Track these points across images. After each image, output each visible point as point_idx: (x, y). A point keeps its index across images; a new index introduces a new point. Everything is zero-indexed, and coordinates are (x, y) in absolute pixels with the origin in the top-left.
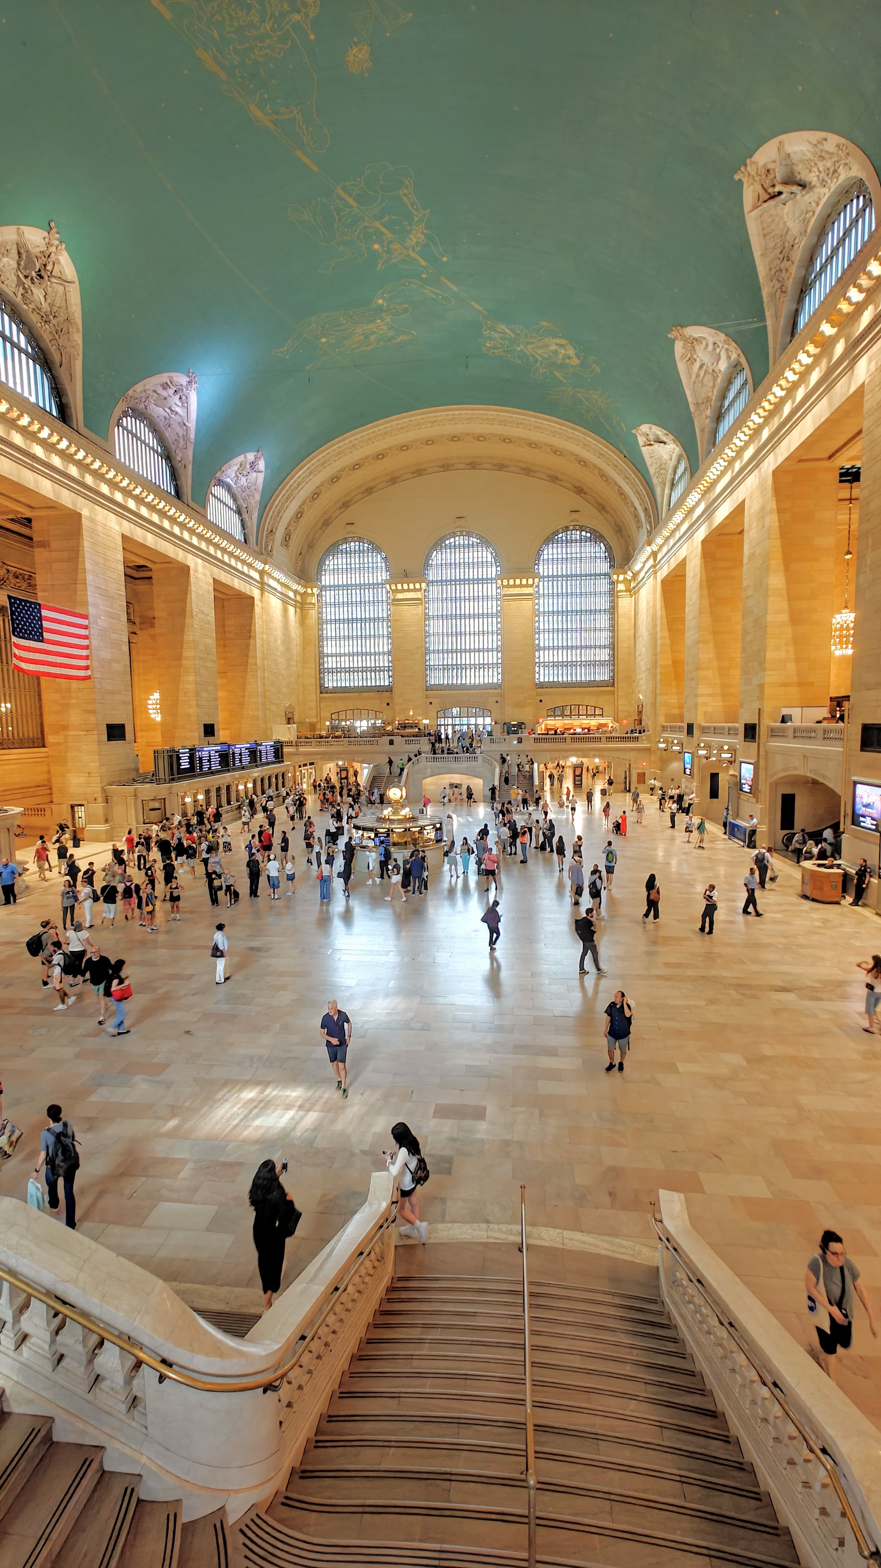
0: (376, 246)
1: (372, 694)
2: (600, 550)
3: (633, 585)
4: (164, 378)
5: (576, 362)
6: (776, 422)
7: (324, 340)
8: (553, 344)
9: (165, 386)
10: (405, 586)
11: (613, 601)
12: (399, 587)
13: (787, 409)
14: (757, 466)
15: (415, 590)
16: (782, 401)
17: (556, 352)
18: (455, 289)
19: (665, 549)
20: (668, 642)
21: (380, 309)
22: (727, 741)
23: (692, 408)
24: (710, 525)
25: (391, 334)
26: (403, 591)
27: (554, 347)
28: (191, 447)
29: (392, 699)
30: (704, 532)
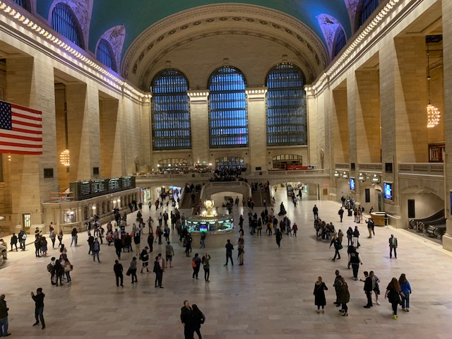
1: (181, 150)
6: (395, 14)
10: (198, 94)
11: (305, 101)
12: (195, 94)
15: (203, 96)
19: (335, 74)
20: (337, 121)
22: (375, 173)
28: (89, 23)
29: (191, 152)
30: (355, 67)
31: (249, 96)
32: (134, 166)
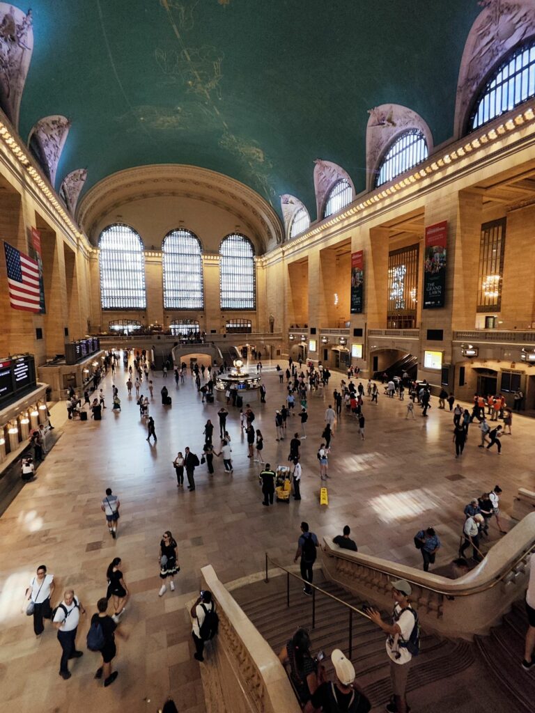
0: (190, 82)
1: (134, 312)
2: (248, 246)
3: (264, 264)
4: (55, 118)
5: (262, 160)
6: (372, 210)
7: (142, 119)
8: (254, 150)
9: (54, 123)
10: (153, 254)
11: (254, 271)
12: (150, 254)
13: (379, 206)
14: (359, 225)
15: (158, 257)
16: (376, 203)
17: (254, 154)
18: (218, 113)
19: (291, 251)
20: (290, 291)
21: (177, 112)
22: (342, 336)
23: (316, 193)
24: (325, 244)
25: (176, 125)
26: (151, 256)
27: (254, 151)
28: (57, 160)
29: (146, 314)
30: (321, 246)
31: (205, 262)
32: (87, 326)
